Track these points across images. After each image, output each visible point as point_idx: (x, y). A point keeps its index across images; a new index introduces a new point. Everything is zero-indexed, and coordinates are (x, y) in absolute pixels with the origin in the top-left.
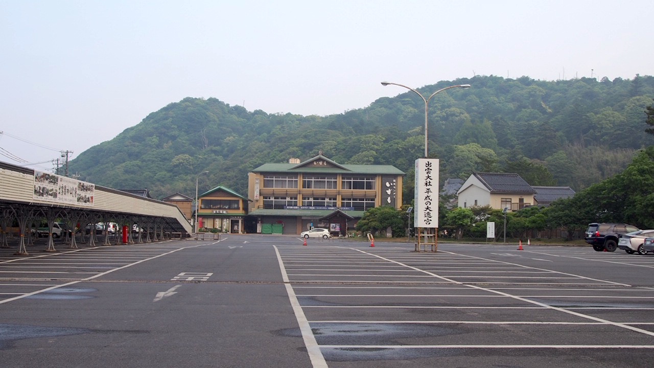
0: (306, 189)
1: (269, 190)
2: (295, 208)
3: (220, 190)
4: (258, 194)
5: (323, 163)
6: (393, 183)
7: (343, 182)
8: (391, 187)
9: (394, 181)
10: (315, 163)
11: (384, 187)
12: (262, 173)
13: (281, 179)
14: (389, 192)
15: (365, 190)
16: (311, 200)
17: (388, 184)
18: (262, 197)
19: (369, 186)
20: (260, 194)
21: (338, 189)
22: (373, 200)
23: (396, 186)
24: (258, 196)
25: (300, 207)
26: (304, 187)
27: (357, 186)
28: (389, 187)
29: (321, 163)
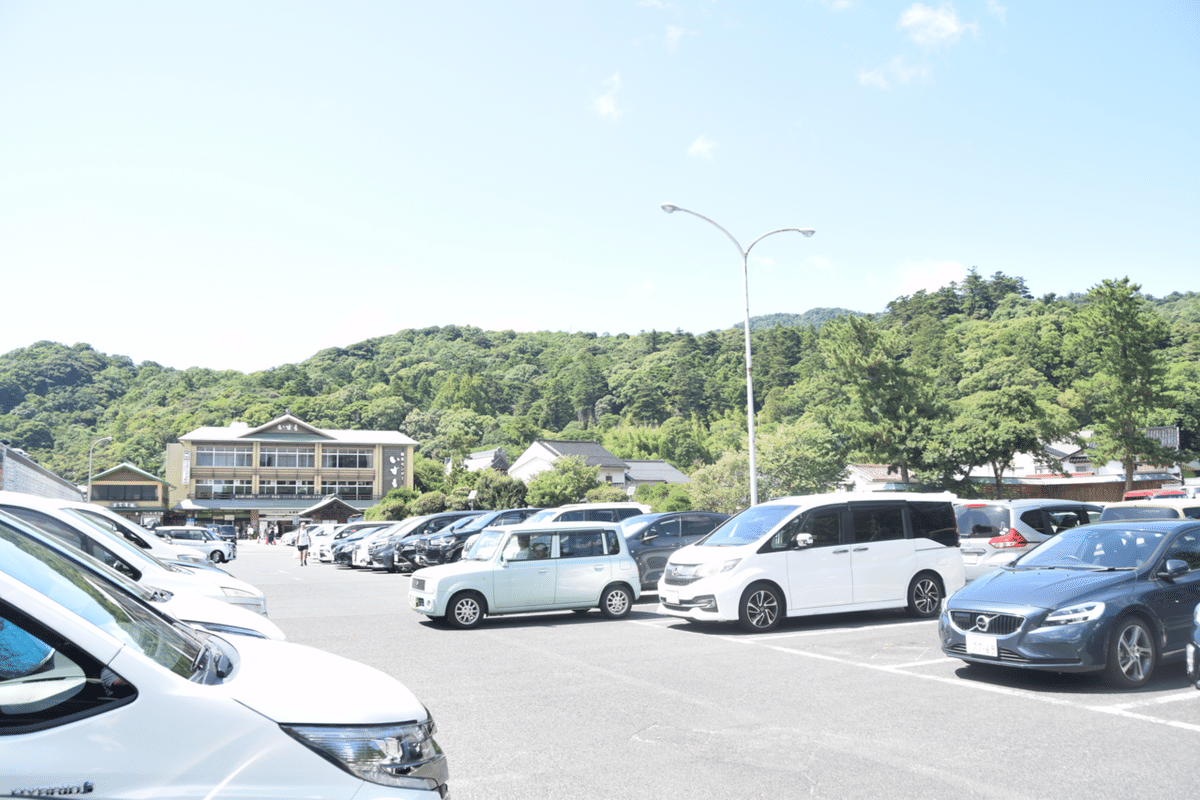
0: (266, 467)
1: (205, 468)
2: (248, 497)
3: (125, 470)
4: (189, 475)
5: (292, 428)
6: (400, 457)
7: (324, 457)
8: (398, 464)
9: (402, 454)
10: (280, 428)
11: (386, 464)
12: (194, 443)
13: (225, 452)
14: (394, 471)
15: (358, 468)
16: (274, 484)
17: (392, 460)
18: (194, 480)
19: (364, 463)
20: (192, 476)
21: (316, 467)
22: (371, 483)
23: (405, 462)
24: (188, 478)
25: (256, 496)
26: (262, 464)
27: (346, 462)
28: (394, 464)
29: (289, 427)
